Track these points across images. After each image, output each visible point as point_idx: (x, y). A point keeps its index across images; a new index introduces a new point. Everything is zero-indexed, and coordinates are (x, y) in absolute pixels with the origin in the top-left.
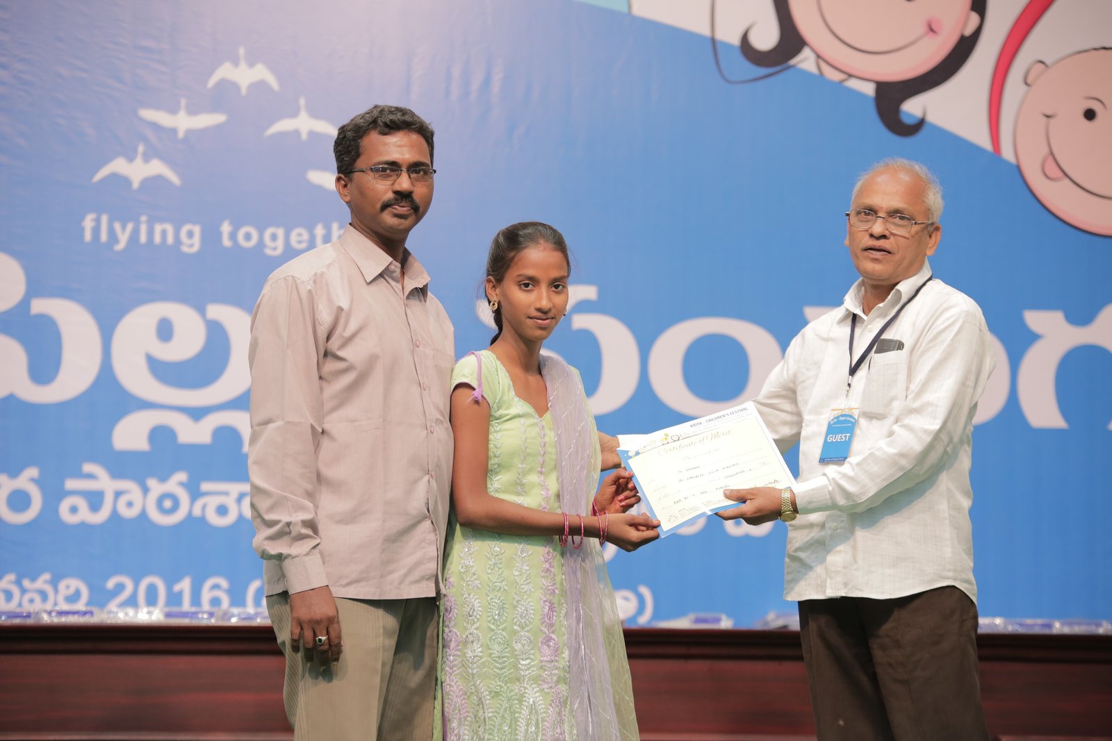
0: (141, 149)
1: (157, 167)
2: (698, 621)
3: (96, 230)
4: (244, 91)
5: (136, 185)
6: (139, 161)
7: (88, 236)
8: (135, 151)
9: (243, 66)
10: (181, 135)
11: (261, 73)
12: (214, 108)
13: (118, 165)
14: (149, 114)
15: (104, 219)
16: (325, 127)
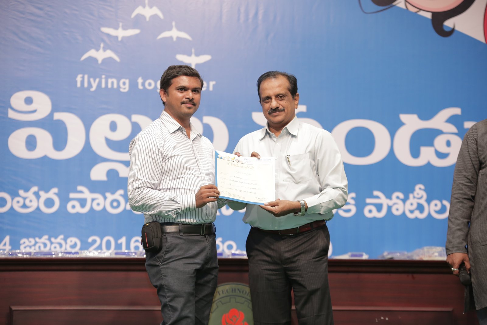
0: (102, 45)
1: (109, 54)
2: (352, 256)
3: (82, 82)
4: (148, 19)
5: (100, 62)
6: (101, 51)
7: (79, 85)
8: (100, 46)
9: (147, 8)
10: (120, 39)
11: (155, 10)
12: (134, 27)
13: (92, 53)
14: (105, 30)
15: (86, 77)
16: (184, 35)
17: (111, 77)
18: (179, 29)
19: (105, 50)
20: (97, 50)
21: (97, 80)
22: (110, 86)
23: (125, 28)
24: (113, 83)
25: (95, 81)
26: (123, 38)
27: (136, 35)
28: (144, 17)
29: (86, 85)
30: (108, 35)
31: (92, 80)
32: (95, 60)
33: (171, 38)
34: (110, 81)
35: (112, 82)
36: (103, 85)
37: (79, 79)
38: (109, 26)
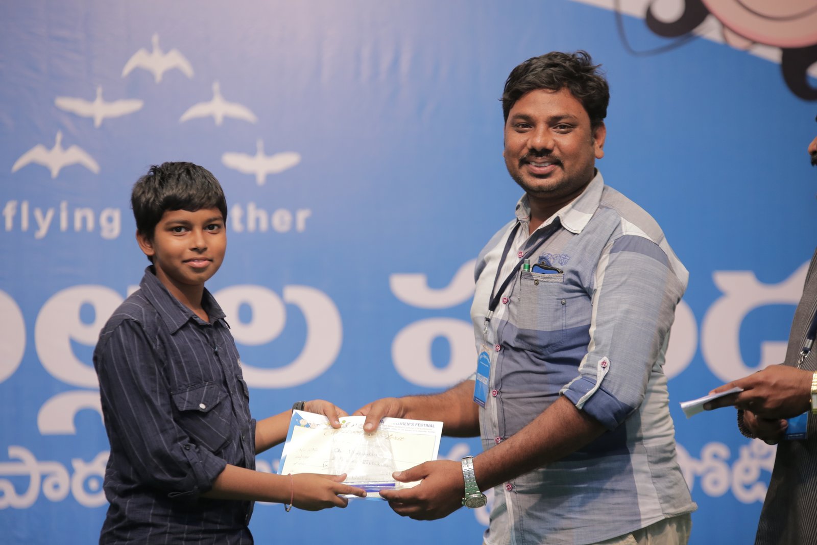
0: (59, 137)
1: (75, 155)
3: (17, 219)
4: (158, 77)
5: (55, 172)
6: (57, 148)
7: (9, 224)
9: (157, 53)
10: (98, 122)
11: (175, 60)
12: (130, 95)
13: (37, 154)
14: (66, 103)
15: (25, 208)
16: (238, 111)
17: (82, 206)
18: (229, 98)
19: (65, 146)
20: (49, 146)
21: (50, 214)
22: (78, 225)
23: (109, 98)
24: (84, 220)
25: (44, 215)
26: (106, 120)
27: (134, 115)
28: (149, 74)
29: (25, 224)
30: (73, 115)
31: (38, 214)
32: (44, 170)
33: (210, 118)
34: (78, 215)
35: (84, 217)
36: (64, 224)
37: (9, 211)
38: (73, 95)
